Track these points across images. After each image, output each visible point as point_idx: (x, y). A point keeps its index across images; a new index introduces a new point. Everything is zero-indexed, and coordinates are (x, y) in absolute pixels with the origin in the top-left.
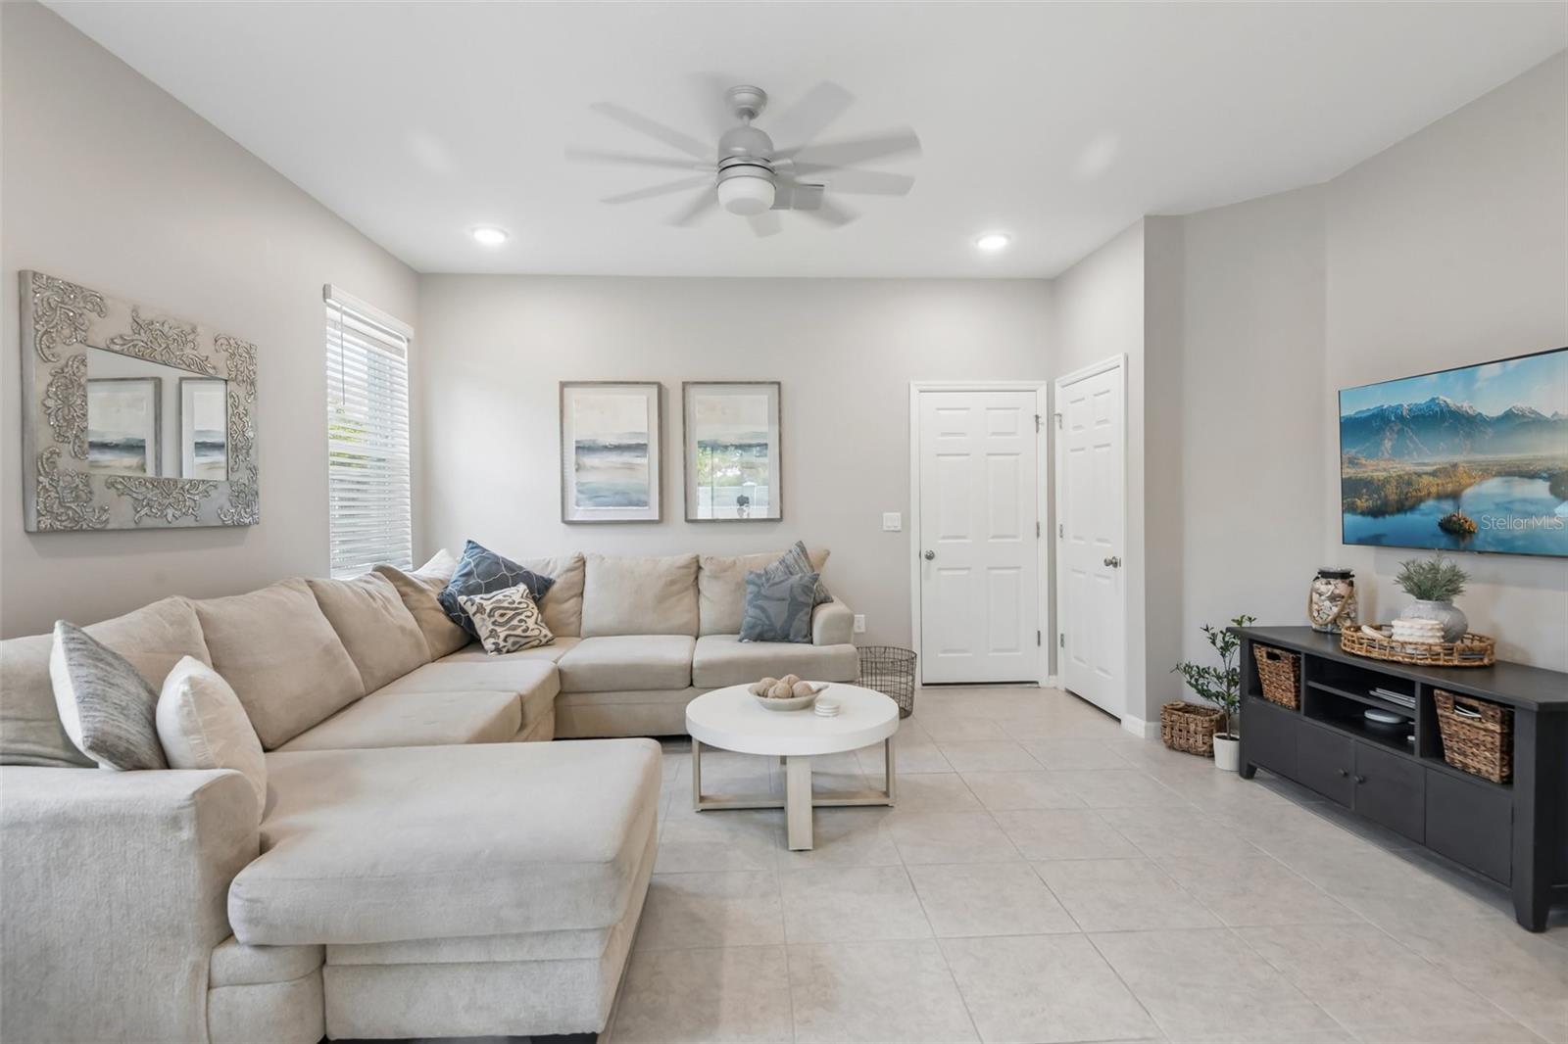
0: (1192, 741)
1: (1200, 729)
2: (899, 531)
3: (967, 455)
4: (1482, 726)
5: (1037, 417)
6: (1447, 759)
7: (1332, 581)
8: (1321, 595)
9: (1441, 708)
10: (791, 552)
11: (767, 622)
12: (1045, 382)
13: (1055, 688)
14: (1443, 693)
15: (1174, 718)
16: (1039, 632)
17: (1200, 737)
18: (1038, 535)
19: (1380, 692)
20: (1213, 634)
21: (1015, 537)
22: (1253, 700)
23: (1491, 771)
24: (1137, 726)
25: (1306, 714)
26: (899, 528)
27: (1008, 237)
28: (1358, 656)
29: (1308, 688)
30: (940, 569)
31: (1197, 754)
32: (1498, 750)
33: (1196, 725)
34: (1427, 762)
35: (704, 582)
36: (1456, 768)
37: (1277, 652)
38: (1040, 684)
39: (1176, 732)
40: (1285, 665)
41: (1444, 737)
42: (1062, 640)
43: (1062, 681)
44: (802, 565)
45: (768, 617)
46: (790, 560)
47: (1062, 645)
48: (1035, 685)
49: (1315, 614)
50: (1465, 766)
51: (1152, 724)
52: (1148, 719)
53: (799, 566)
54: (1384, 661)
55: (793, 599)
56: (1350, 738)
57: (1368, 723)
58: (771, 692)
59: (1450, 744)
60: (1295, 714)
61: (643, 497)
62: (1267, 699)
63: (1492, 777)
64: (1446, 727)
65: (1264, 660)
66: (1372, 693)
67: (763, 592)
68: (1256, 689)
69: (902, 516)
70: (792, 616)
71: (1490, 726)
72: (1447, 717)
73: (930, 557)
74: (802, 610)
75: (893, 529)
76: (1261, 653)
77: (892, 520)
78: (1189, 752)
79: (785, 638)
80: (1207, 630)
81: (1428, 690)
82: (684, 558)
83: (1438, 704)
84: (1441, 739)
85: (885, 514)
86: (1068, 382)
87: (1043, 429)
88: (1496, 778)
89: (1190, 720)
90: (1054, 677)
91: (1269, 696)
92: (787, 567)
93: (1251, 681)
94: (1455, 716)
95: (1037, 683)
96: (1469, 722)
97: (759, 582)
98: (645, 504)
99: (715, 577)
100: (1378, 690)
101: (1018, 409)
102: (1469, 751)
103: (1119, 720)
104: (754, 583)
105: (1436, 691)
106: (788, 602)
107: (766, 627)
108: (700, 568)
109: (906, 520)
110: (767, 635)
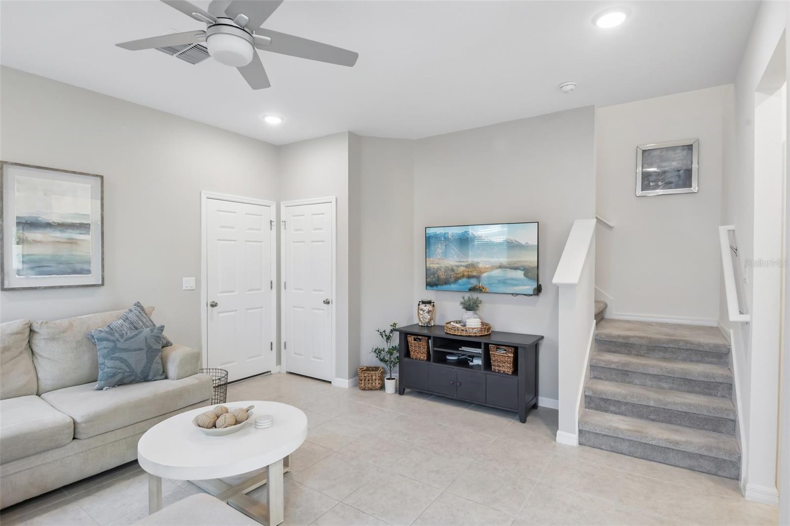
0: (374, 384)
1: (377, 377)
2: (193, 290)
3: (235, 241)
4: (506, 355)
5: (271, 221)
6: (493, 370)
7: (427, 305)
8: (424, 311)
9: (491, 351)
10: (131, 311)
11: (128, 370)
12: (275, 203)
13: (279, 372)
14: (493, 346)
15: (366, 375)
16: (272, 343)
17: (377, 382)
18: (271, 287)
19: (463, 348)
20: (381, 332)
21: (259, 289)
22: (407, 359)
23: (509, 371)
24: (343, 383)
25: (434, 361)
26: (194, 288)
27: (282, 119)
28: (458, 335)
29: (434, 351)
30: (219, 313)
31: (376, 389)
32: (512, 363)
33: (376, 376)
34: (486, 372)
35: (39, 344)
36: (496, 372)
37: (420, 337)
38: (272, 372)
39: (367, 381)
40: (423, 343)
41: (492, 361)
42: (285, 345)
43: (284, 368)
44: (144, 320)
45: (128, 366)
46: (132, 317)
47: (285, 348)
48: (269, 373)
49: (421, 319)
50: (499, 371)
51: (351, 380)
52: (349, 378)
53: (142, 321)
54: (467, 336)
55: (149, 348)
56: (454, 368)
57: (449, 361)
58: (218, 423)
59: (494, 364)
60: (428, 363)
62: (412, 359)
63: (509, 373)
64: (493, 358)
65: (413, 342)
66: (460, 349)
67: (119, 345)
68: (408, 354)
69: (196, 279)
70: (150, 360)
71: (510, 355)
72: (494, 354)
73: (214, 305)
74: (157, 355)
75: (189, 288)
76: (411, 339)
77: (189, 282)
78: (372, 389)
79: (145, 379)
80: (378, 331)
81: (487, 345)
82: (17, 324)
83: (490, 350)
84: (491, 363)
85: (184, 278)
86: (289, 205)
87: (274, 228)
88: (510, 373)
89: (373, 374)
90: (279, 366)
91: (414, 357)
92: (132, 323)
93: (406, 351)
94: (497, 353)
95: (270, 372)
96: (502, 354)
97: (112, 338)
99: (53, 338)
100: (463, 347)
101: (262, 215)
102: (501, 365)
103: (330, 382)
104: (107, 340)
105: (490, 345)
106: (145, 351)
107: (126, 374)
108: (32, 331)
109: (198, 282)
110: (126, 381)
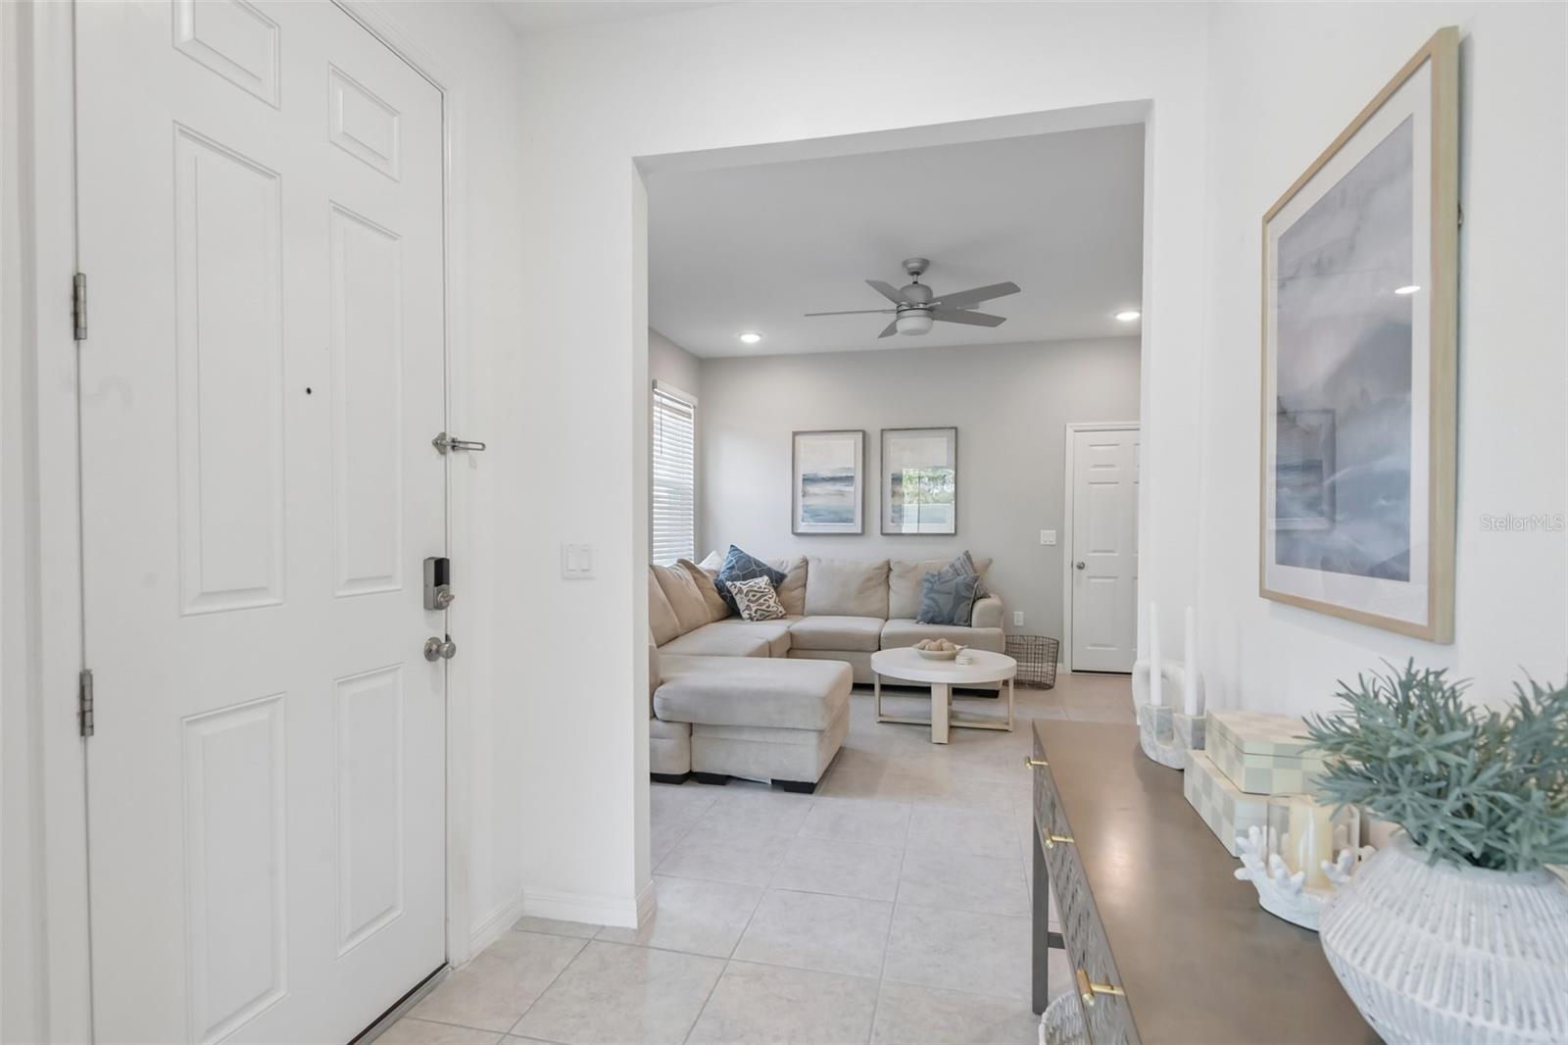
2: (1054, 546)
3: (1117, 483)
10: (958, 558)
11: (936, 608)
26: (1054, 543)
30: (1089, 577)
35: (893, 580)
44: (967, 569)
45: (938, 606)
46: (958, 564)
53: (965, 569)
55: (958, 593)
58: (926, 648)
61: (850, 516)
67: (935, 587)
69: (1057, 534)
70: (957, 606)
73: (1081, 567)
74: (964, 602)
75: (1048, 543)
77: (1048, 536)
79: (951, 622)
82: (879, 560)
85: (1042, 531)
92: (956, 570)
97: (933, 580)
98: (851, 521)
99: (900, 576)
106: (953, 595)
107: (936, 616)
108: (890, 569)
109: (1060, 537)
110: (937, 620)
